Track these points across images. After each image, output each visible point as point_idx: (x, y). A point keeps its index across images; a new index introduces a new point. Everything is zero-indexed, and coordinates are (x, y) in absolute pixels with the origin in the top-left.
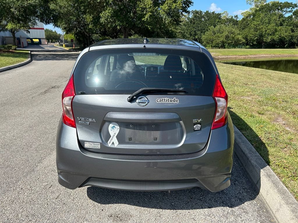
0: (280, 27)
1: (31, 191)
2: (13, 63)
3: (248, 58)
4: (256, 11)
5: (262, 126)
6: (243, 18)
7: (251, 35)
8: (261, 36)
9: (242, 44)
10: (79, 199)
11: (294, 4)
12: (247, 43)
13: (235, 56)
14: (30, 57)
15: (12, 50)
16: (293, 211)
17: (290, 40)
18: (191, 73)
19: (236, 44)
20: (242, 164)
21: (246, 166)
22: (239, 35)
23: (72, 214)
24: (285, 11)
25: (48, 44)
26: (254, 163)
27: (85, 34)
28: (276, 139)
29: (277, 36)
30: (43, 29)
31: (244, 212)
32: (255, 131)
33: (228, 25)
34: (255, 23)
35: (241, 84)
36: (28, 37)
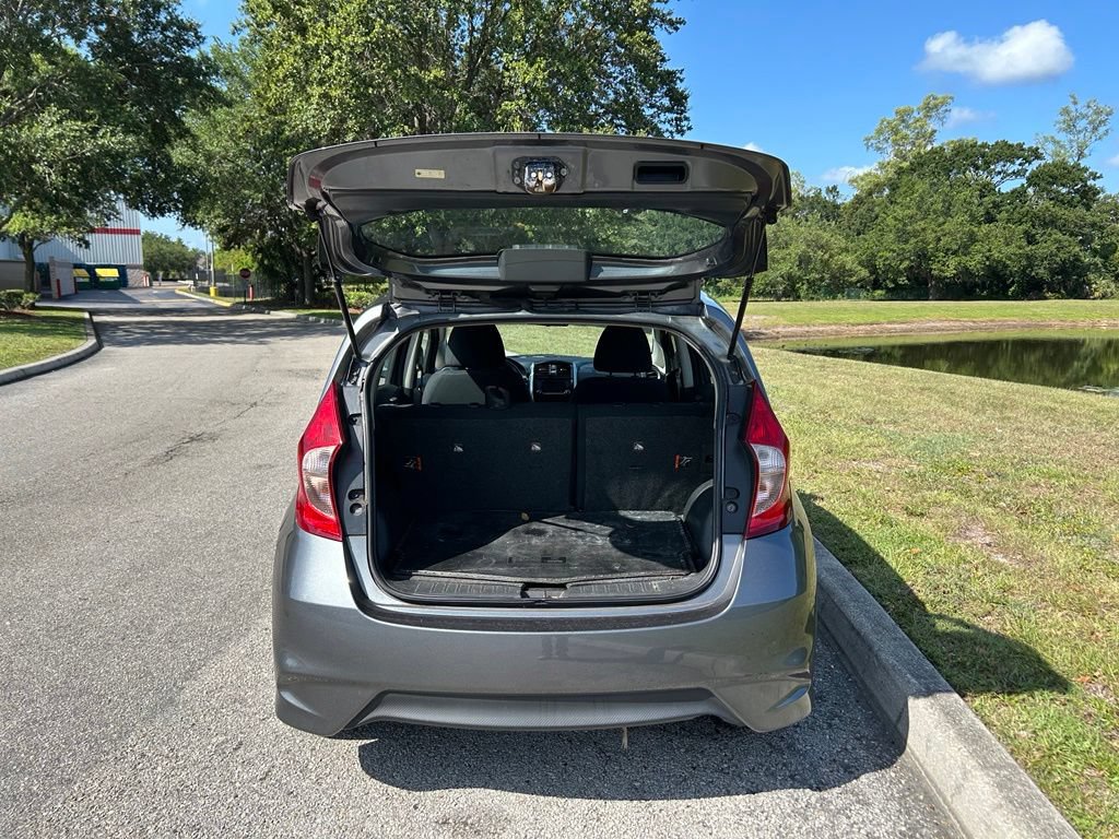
0: (985, 228)
1: (174, 761)
2: (36, 356)
3: (881, 332)
4: (900, 172)
5: (915, 550)
6: (857, 197)
7: (888, 255)
8: (923, 256)
9: (859, 285)
10: (336, 779)
11: (1030, 149)
12: (876, 281)
13: (834, 327)
14: (93, 332)
15: (23, 308)
16: (1001, 786)
17: (1024, 271)
18: (678, 381)
19: (837, 286)
20: (853, 667)
21: (864, 671)
22: (844, 254)
23: (318, 821)
24: (999, 173)
25: (151, 285)
26: (887, 661)
27: (293, 250)
28: (962, 589)
29: (978, 257)
30: (137, 232)
31: (858, 802)
32: (893, 565)
33: (807, 220)
34: (900, 213)
35: (851, 423)
36: (78, 262)
